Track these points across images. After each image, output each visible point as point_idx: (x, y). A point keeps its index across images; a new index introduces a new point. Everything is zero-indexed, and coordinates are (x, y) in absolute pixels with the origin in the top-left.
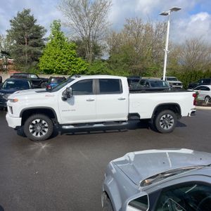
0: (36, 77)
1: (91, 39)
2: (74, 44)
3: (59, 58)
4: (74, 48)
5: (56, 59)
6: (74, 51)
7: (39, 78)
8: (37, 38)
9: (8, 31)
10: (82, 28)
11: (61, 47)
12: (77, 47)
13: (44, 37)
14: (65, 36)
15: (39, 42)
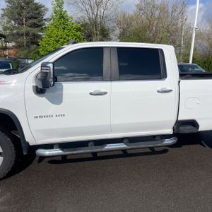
1: (99, 20)
2: (79, 25)
3: (62, 40)
4: (79, 30)
5: (58, 41)
6: (79, 33)
8: (36, 18)
9: (3, 10)
10: (88, 7)
11: (64, 29)
12: (82, 29)
13: (44, 18)
14: (69, 15)
15: (39, 22)
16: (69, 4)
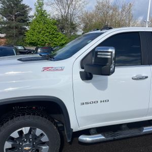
0: (23, 48)
1: (69, 17)
3: (43, 32)
4: (55, 24)
5: (40, 33)
7: (25, 49)
8: (23, 16)
12: (57, 23)
13: (29, 15)
14: (48, 13)
15: (25, 18)
16: (47, 5)
